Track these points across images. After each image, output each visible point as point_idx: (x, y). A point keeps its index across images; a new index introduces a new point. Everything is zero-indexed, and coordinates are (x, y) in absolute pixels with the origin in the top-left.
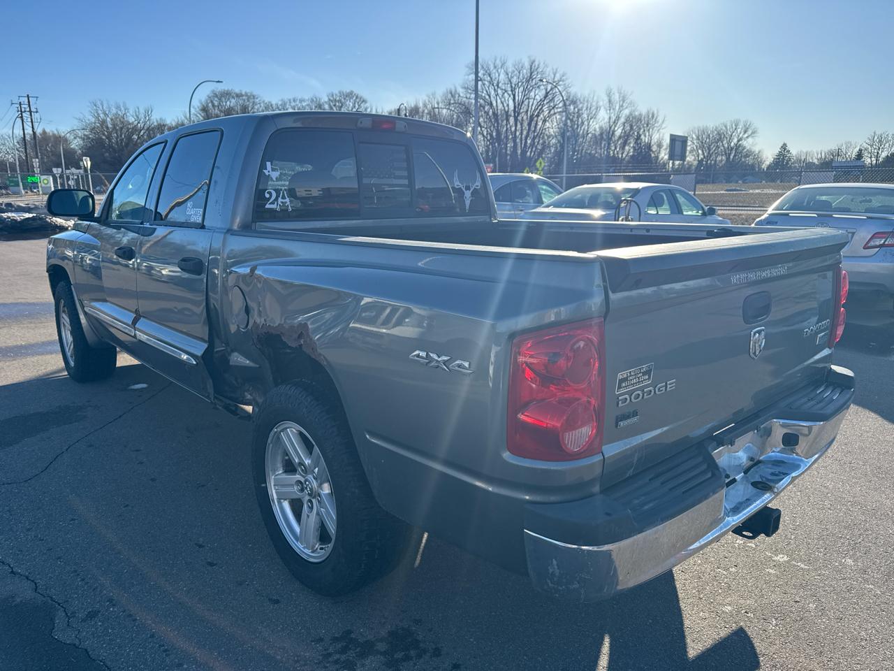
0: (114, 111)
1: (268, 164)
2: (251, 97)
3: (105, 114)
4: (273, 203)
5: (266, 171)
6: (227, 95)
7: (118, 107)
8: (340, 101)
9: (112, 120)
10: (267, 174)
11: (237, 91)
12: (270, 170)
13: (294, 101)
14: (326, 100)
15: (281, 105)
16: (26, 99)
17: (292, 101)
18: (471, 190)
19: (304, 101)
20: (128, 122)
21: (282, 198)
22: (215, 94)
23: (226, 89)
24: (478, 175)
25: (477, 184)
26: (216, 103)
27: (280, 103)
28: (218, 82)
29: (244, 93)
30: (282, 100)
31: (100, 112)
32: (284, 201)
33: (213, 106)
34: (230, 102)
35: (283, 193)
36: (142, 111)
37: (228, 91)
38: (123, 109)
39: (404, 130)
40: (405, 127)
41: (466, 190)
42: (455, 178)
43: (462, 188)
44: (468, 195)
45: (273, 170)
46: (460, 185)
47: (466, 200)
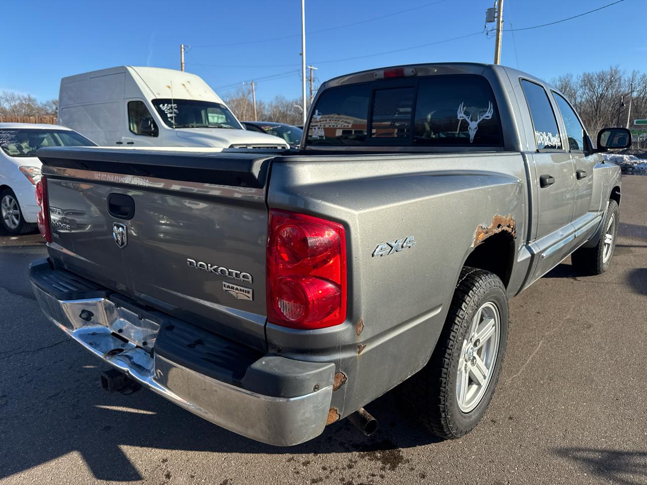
1: (317, 111)
5: (315, 116)
12: (317, 115)
18: (478, 121)
24: (491, 105)
25: (487, 114)
39: (413, 74)
40: (413, 72)
41: (471, 120)
42: (459, 110)
43: (467, 119)
44: (473, 126)
45: (319, 115)
46: (465, 116)
47: (470, 131)
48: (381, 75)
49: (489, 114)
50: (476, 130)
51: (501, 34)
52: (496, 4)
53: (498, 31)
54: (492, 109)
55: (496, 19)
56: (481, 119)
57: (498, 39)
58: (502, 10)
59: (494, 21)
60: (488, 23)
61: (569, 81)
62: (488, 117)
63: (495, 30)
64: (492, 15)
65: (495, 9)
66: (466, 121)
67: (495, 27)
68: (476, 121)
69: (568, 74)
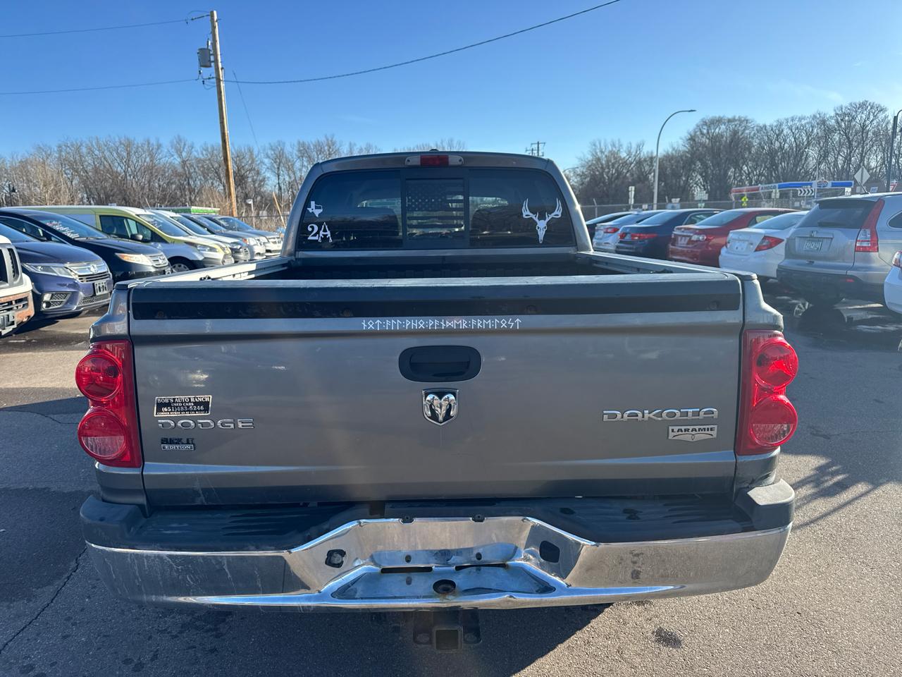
0: (610, 148)
1: (313, 203)
2: (744, 121)
3: (602, 152)
4: (315, 235)
5: (310, 210)
6: (717, 121)
7: (614, 145)
8: (849, 115)
9: (606, 156)
10: (311, 211)
11: (730, 116)
12: (314, 208)
13: (792, 120)
14: (833, 114)
15: (776, 126)
16: (536, 146)
17: (790, 120)
18: (547, 220)
19: (804, 119)
20: (620, 157)
21: (324, 231)
22: (706, 122)
23: (717, 116)
24: (559, 203)
25: (556, 213)
26: (705, 131)
27: (775, 124)
28: (692, 111)
29: (737, 118)
30: (778, 121)
31: (598, 151)
32: (325, 233)
33: (702, 133)
34: (720, 129)
35: (325, 227)
36: (634, 146)
37: (719, 117)
38: (617, 145)
39: (460, 163)
40: (460, 161)
41: (539, 219)
42: (524, 207)
43: (534, 218)
44: (542, 225)
45: (316, 208)
46: (531, 214)
47: (539, 230)
48: (416, 161)
49: (558, 213)
50: (545, 230)
51: (222, 85)
52: (210, 44)
53: (219, 80)
54: (561, 207)
55: (213, 64)
56: (550, 218)
57: (221, 92)
58: (219, 53)
59: (210, 66)
60: (202, 68)
61: (282, 150)
62: (558, 215)
63: (213, 78)
64: (206, 58)
65: (210, 50)
66: (534, 220)
67: (214, 75)
68: (545, 219)
69: (279, 141)
